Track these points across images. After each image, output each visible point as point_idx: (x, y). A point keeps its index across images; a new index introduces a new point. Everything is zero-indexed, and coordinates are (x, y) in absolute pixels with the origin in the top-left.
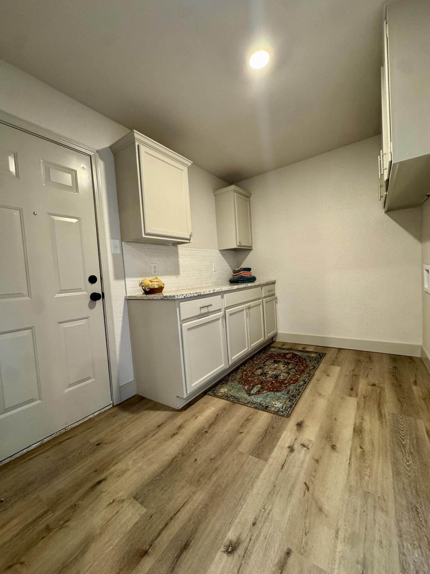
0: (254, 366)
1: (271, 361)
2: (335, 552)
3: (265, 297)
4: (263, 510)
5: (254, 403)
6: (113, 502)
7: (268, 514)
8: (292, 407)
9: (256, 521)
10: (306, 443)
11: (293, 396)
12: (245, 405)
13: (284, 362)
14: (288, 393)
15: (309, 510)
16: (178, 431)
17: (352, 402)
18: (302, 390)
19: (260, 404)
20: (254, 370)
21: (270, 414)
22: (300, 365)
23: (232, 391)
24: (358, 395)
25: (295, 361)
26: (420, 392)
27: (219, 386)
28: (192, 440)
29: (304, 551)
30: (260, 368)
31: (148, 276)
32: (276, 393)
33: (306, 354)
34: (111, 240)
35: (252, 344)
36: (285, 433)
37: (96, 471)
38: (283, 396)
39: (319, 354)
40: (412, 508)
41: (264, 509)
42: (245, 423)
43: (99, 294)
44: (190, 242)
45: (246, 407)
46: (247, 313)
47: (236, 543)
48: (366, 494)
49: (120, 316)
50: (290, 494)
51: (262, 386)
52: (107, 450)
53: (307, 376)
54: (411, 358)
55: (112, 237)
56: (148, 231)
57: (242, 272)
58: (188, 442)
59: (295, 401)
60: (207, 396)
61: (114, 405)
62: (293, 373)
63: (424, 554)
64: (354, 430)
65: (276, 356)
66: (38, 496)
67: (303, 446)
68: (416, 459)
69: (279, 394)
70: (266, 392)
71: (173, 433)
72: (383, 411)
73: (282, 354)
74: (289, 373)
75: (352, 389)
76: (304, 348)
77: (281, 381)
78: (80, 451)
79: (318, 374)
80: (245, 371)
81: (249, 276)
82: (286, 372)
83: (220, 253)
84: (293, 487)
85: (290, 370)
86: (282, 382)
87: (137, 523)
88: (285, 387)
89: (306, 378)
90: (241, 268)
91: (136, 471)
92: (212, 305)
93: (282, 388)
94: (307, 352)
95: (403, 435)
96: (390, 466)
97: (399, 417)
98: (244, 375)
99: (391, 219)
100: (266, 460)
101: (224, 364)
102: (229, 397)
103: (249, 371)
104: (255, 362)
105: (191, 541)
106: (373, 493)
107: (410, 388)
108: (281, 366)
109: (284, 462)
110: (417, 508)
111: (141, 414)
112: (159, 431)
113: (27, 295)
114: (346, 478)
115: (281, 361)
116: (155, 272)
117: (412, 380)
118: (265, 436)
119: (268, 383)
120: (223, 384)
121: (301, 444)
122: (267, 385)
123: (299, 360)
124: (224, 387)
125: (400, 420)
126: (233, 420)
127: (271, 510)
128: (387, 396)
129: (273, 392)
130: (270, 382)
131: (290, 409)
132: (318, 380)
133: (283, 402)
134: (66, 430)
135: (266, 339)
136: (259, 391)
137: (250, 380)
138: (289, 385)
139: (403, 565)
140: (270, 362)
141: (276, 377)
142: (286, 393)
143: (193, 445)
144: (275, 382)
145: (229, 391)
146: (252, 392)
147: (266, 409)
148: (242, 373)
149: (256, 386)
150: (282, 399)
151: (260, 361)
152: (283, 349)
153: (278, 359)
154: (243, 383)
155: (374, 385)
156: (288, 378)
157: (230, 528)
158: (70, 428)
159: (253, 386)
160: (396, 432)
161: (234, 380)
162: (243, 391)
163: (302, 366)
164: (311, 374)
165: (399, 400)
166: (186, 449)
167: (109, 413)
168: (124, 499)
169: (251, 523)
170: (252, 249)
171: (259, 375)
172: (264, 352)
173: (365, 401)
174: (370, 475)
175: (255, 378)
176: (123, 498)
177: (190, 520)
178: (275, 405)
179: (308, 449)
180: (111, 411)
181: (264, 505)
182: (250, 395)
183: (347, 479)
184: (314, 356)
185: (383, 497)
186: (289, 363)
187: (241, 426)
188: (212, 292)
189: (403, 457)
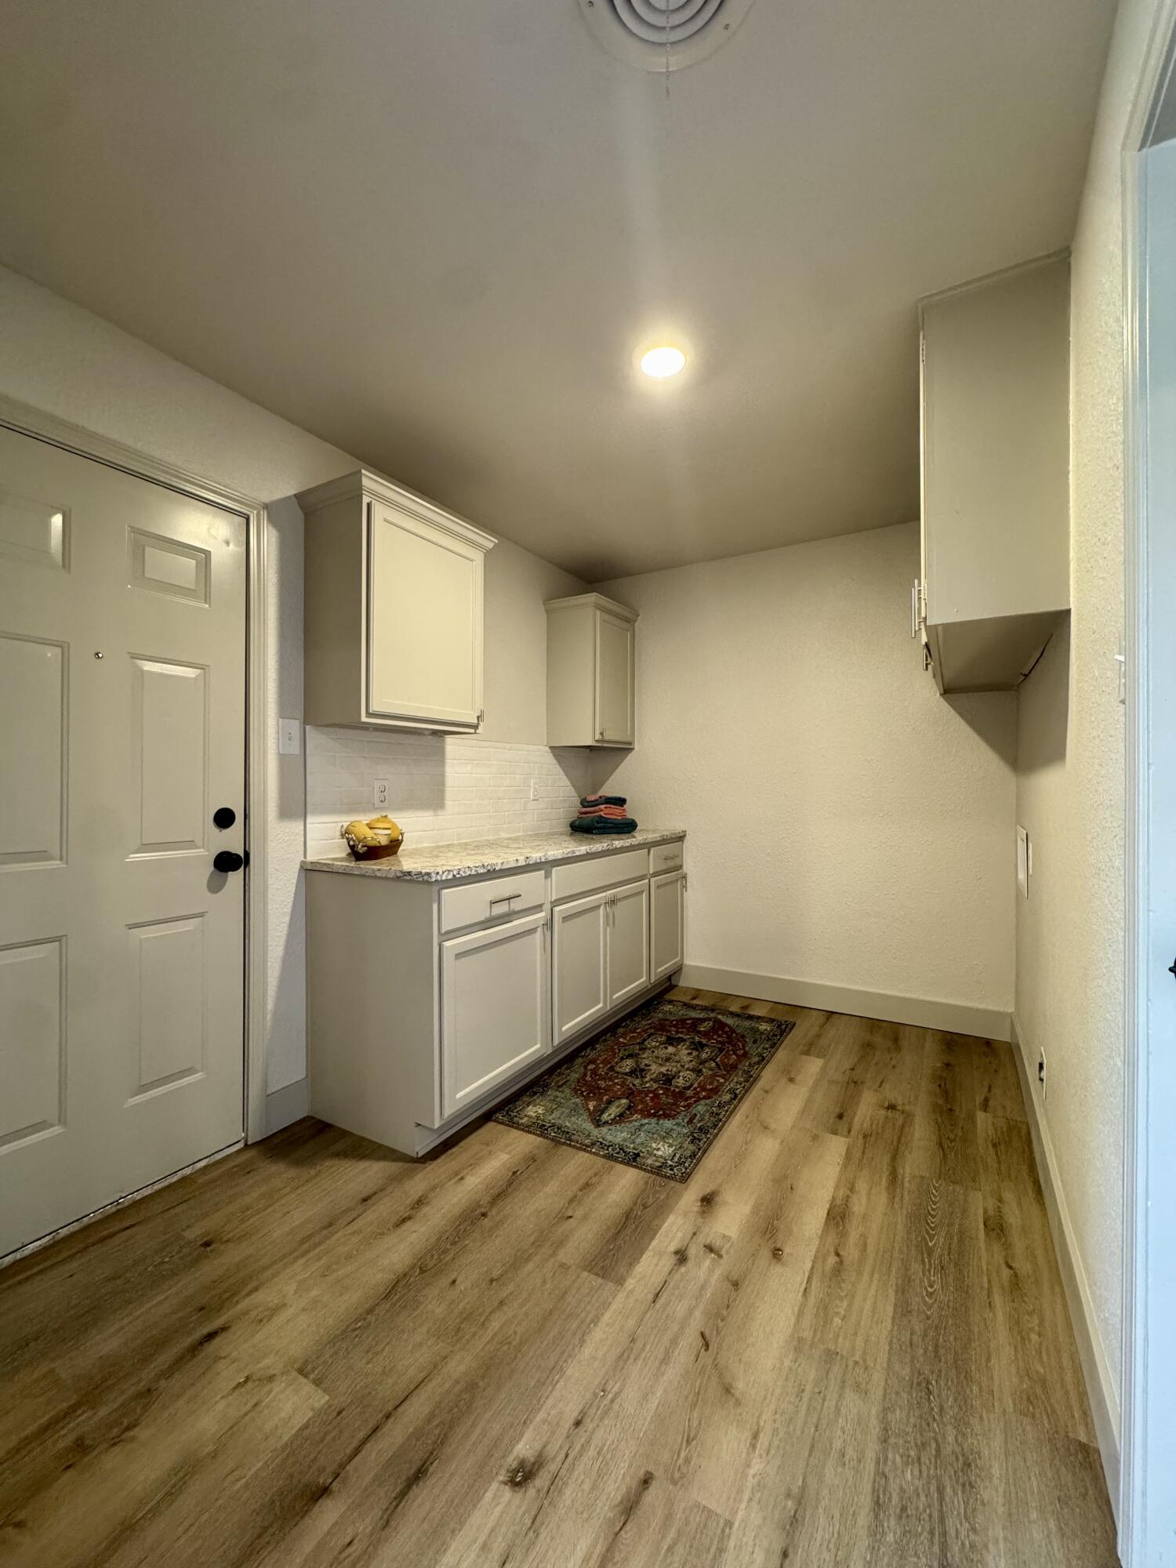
0: (617, 1051)
1: (660, 1039)
2: (744, 1476)
3: (655, 874)
4: (602, 1393)
5: (605, 1145)
6: (245, 1382)
7: (612, 1401)
8: (696, 1158)
9: (582, 1418)
10: (717, 1243)
11: (700, 1129)
12: (585, 1149)
13: (691, 1043)
14: (690, 1121)
15: (702, 1392)
16: (413, 1212)
17: (836, 1147)
18: (724, 1115)
19: (621, 1149)
20: (616, 1060)
21: (643, 1173)
22: (728, 1051)
23: (556, 1114)
24: (852, 1133)
25: (719, 1039)
26: (990, 1127)
27: (526, 1099)
28: (447, 1234)
29: (679, 1477)
30: (630, 1056)
31: (365, 811)
32: (661, 1122)
33: (747, 1024)
34: (278, 720)
35: (616, 993)
36: (671, 1219)
37: (202, 1309)
38: (679, 1129)
39: (779, 1026)
40: (919, 1384)
41: (603, 1391)
42: (580, 1193)
43: (238, 856)
44: (478, 731)
45: (587, 1155)
46: (607, 916)
47: (534, 1464)
48: (830, 1356)
49: (285, 910)
50: (666, 1360)
51: (631, 1102)
52: (229, 1257)
53: (742, 1079)
54: (988, 1043)
55: (283, 713)
56: (375, 707)
57: (602, 807)
58: (438, 1240)
59: (705, 1143)
60: (491, 1125)
61: (249, 1143)
62: (710, 1073)
63: (925, 1475)
64: (828, 1214)
65: (675, 1026)
66: (52, 1371)
67: (710, 1249)
68: (950, 1280)
69: (668, 1124)
70: (639, 1117)
71: (401, 1217)
72: (900, 1171)
73: (688, 1022)
74: (700, 1071)
75: (840, 1116)
76: (743, 1008)
77: (677, 1090)
78: (158, 1260)
79: (768, 1075)
80: (592, 1062)
81: (620, 818)
82: (692, 1067)
83: (551, 755)
84: (674, 1342)
85: (702, 1063)
86: (680, 1095)
87: (305, 1427)
88: (684, 1107)
89: (739, 1086)
90: (600, 797)
91: (303, 1310)
92: (520, 896)
93: (677, 1110)
94: (751, 1018)
95: (932, 1225)
96: (891, 1293)
97: (934, 1185)
98: (589, 1073)
99: (953, 712)
100: (620, 1282)
101: (542, 1044)
102: (547, 1130)
103: (602, 1063)
104: (621, 1040)
105: (432, 1463)
106: (845, 1353)
107: (971, 1117)
108: (684, 1053)
109: (661, 1286)
110: (928, 1382)
111: (318, 1168)
112: (365, 1211)
113: (58, 857)
114: (792, 1322)
115: (684, 1040)
116: (381, 801)
117: (979, 1099)
118: (624, 1226)
119: (647, 1096)
120: (535, 1093)
121: (705, 1246)
122: (642, 1101)
123: (729, 1037)
124: (538, 1101)
125: (934, 1191)
126: (551, 1187)
127: (617, 1394)
128: (917, 1135)
129: (656, 1119)
130: (651, 1092)
131: (691, 1162)
132: (767, 1092)
133: (675, 1143)
134: (119, 1207)
135: (652, 980)
136: (621, 1115)
137: (603, 1086)
138: (695, 1102)
139: (878, 1497)
140: (657, 1042)
141: (668, 1079)
142: (686, 1120)
143: (448, 1246)
144: (663, 1094)
145: (548, 1114)
146: (605, 1117)
147: (635, 1160)
148: (585, 1067)
149: (617, 1103)
150: (674, 1136)
151: (634, 1036)
152: (694, 1007)
153: (677, 1032)
154: (585, 1094)
155: (892, 1107)
156: (696, 1085)
157: (522, 1434)
158: (131, 1202)
159: (609, 1102)
160: (920, 1219)
161: (562, 1085)
162: (581, 1114)
163: (735, 1054)
164: (752, 1076)
165: (941, 1145)
166: (433, 1256)
167: (233, 1164)
168: (274, 1375)
169: (571, 1421)
170: (633, 749)
171: (626, 1074)
172: (643, 1014)
173: (865, 1147)
174: (845, 1316)
175: (616, 1081)
176: (272, 1372)
177: (431, 1416)
178: (655, 1152)
179: (720, 1256)
180: (243, 1158)
181: (604, 1382)
182: (598, 1124)
183: (795, 1325)
184: (766, 1030)
185: (865, 1361)
186: (702, 1046)
187: (571, 1201)
188: (522, 863)
189: (924, 1274)
